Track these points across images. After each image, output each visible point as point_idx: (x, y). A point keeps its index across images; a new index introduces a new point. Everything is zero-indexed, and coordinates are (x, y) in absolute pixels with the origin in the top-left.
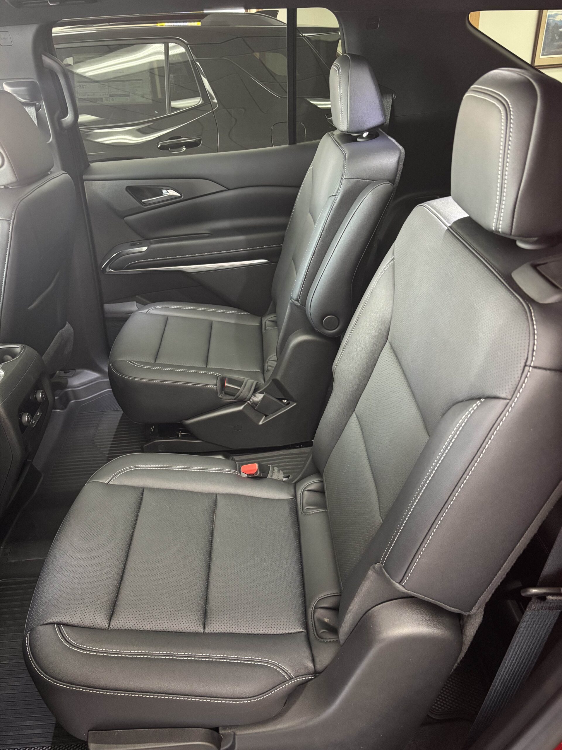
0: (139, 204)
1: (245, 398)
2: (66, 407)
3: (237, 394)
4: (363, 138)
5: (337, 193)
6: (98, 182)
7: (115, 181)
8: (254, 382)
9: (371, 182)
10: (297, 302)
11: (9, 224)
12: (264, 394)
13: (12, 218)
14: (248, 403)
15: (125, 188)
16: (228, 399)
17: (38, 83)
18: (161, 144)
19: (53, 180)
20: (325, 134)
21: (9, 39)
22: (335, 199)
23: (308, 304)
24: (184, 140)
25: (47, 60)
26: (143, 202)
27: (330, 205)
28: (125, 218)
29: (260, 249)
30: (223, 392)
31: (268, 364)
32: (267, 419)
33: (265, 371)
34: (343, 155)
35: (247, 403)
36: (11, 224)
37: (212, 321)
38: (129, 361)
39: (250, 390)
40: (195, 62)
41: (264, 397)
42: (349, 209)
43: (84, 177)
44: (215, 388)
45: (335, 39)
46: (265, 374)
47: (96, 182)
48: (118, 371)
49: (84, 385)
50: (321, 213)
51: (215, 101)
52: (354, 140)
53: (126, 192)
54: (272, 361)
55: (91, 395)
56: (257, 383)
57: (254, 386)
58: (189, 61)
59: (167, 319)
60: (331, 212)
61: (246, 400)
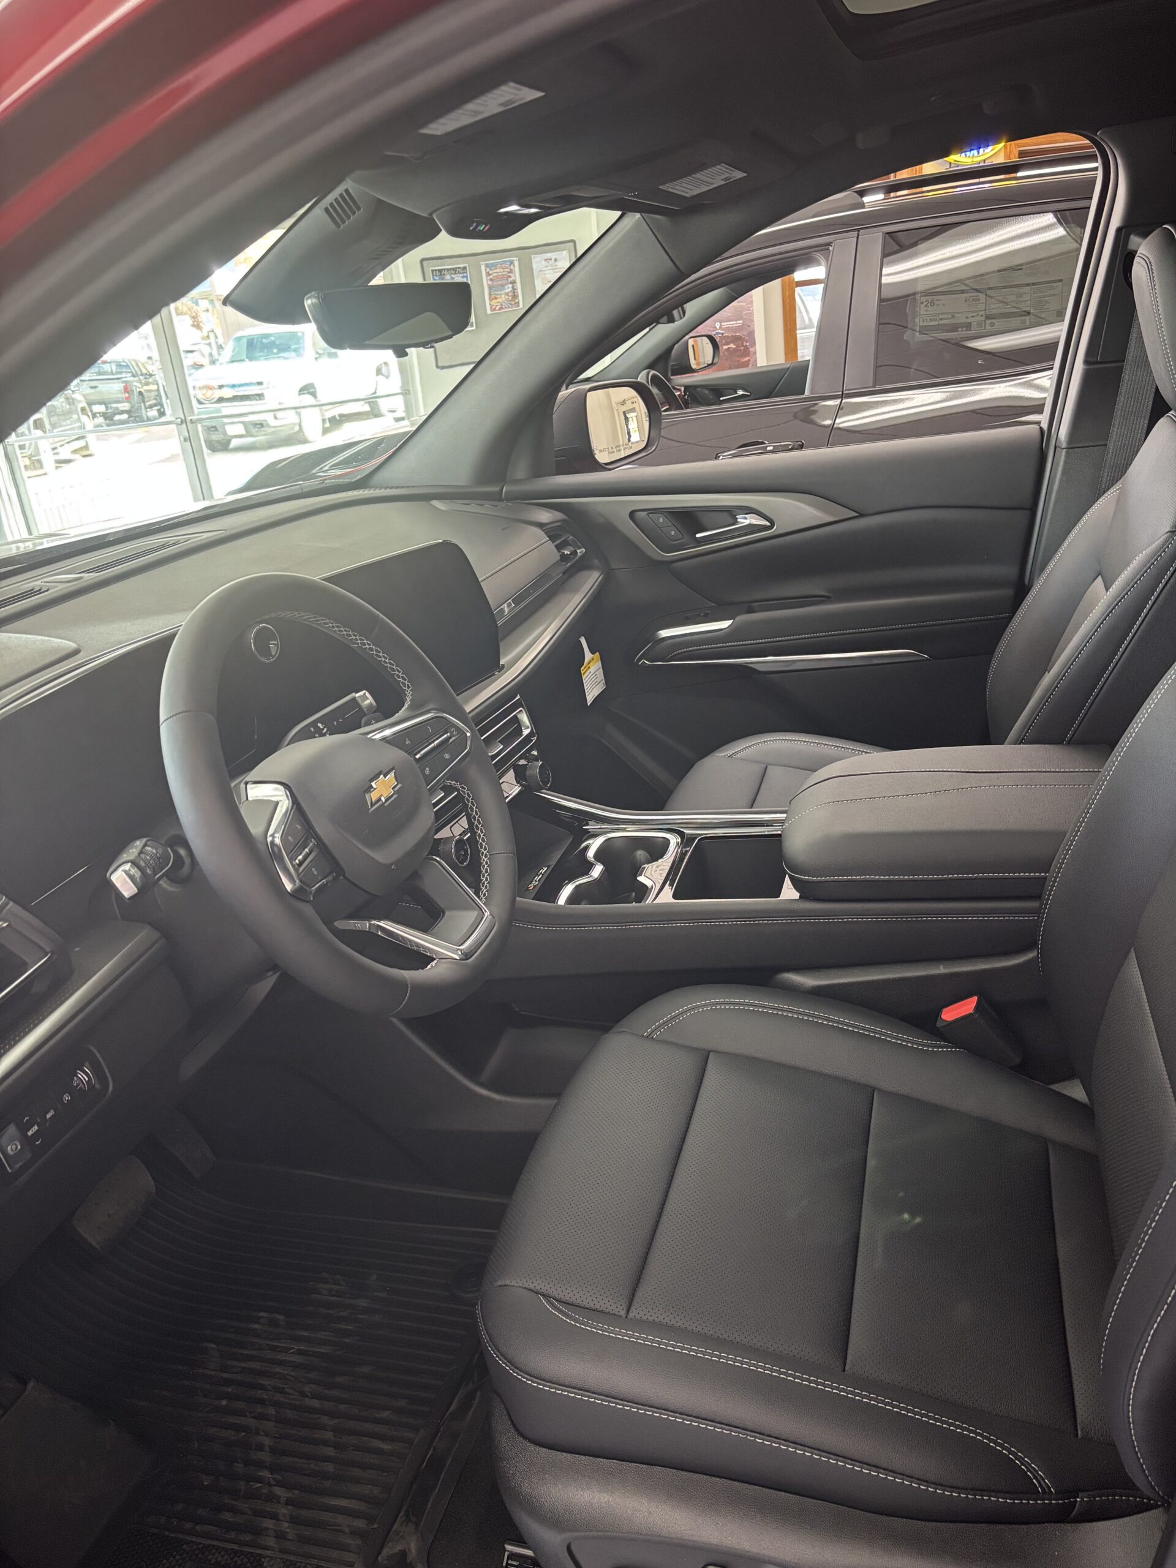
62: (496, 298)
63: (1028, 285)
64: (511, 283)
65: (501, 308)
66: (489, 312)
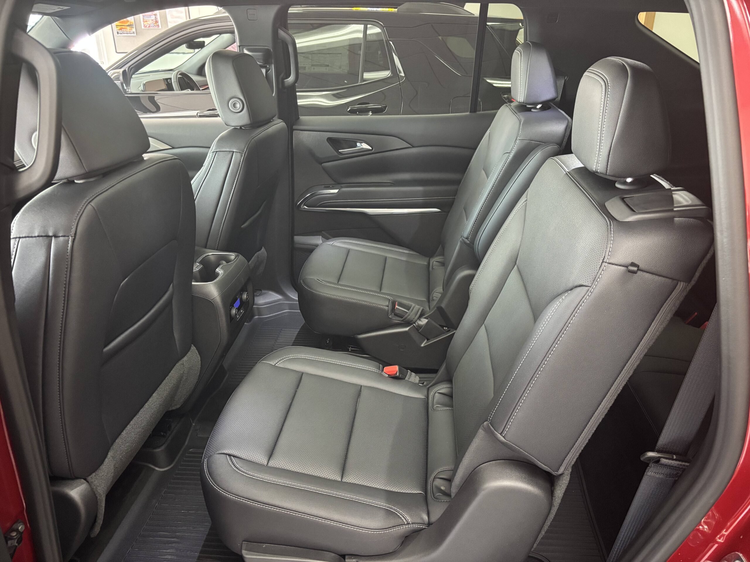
0: (336, 154)
1: (412, 321)
2: (250, 321)
3: (405, 317)
4: (536, 109)
5: (511, 151)
6: (305, 132)
7: (319, 133)
8: (420, 308)
9: (539, 144)
10: (467, 240)
11: (242, 156)
12: (428, 319)
13: (245, 152)
14: (414, 325)
15: (326, 138)
16: (396, 320)
17: (272, 50)
18: (351, 108)
19: (275, 126)
20: (503, 105)
21: (256, 15)
22: (509, 156)
23: (477, 242)
24: (371, 106)
25: (281, 33)
26: (339, 152)
27: (504, 160)
28: (322, 165)
29: (435, 199)
30: (393, 314)
31: (434, 295)
32: (428, 342)
33: (431, 301)
34: (519, 121)
35: (412, 325)
36: (243, 156)
37: (386, 257)
38: (318, 279)
39: (417, 314)
40: (389, 42)
41: (428, 322)
42: (521, 164)
43: (294, 127)
44: (387, 309)
45: (516, 28)
46: (430, 303)
47: (303, 132)
48: (308, 286)
49: (268, 304)
50: (496, 167)
51: (403, 74)
52: (529, 110)
53: (326, 142)
54: (437, 292)
55: (273, 314)
56: (423, 309)
57: (420, 311)
58: (383, 40)
59: (349, 252)
60: (503, 168)
61: (412, 322)
62: (146, 21)
63: (328, 54)
64: (154, 15)
65: (149, 27)
66: (143, 27)
